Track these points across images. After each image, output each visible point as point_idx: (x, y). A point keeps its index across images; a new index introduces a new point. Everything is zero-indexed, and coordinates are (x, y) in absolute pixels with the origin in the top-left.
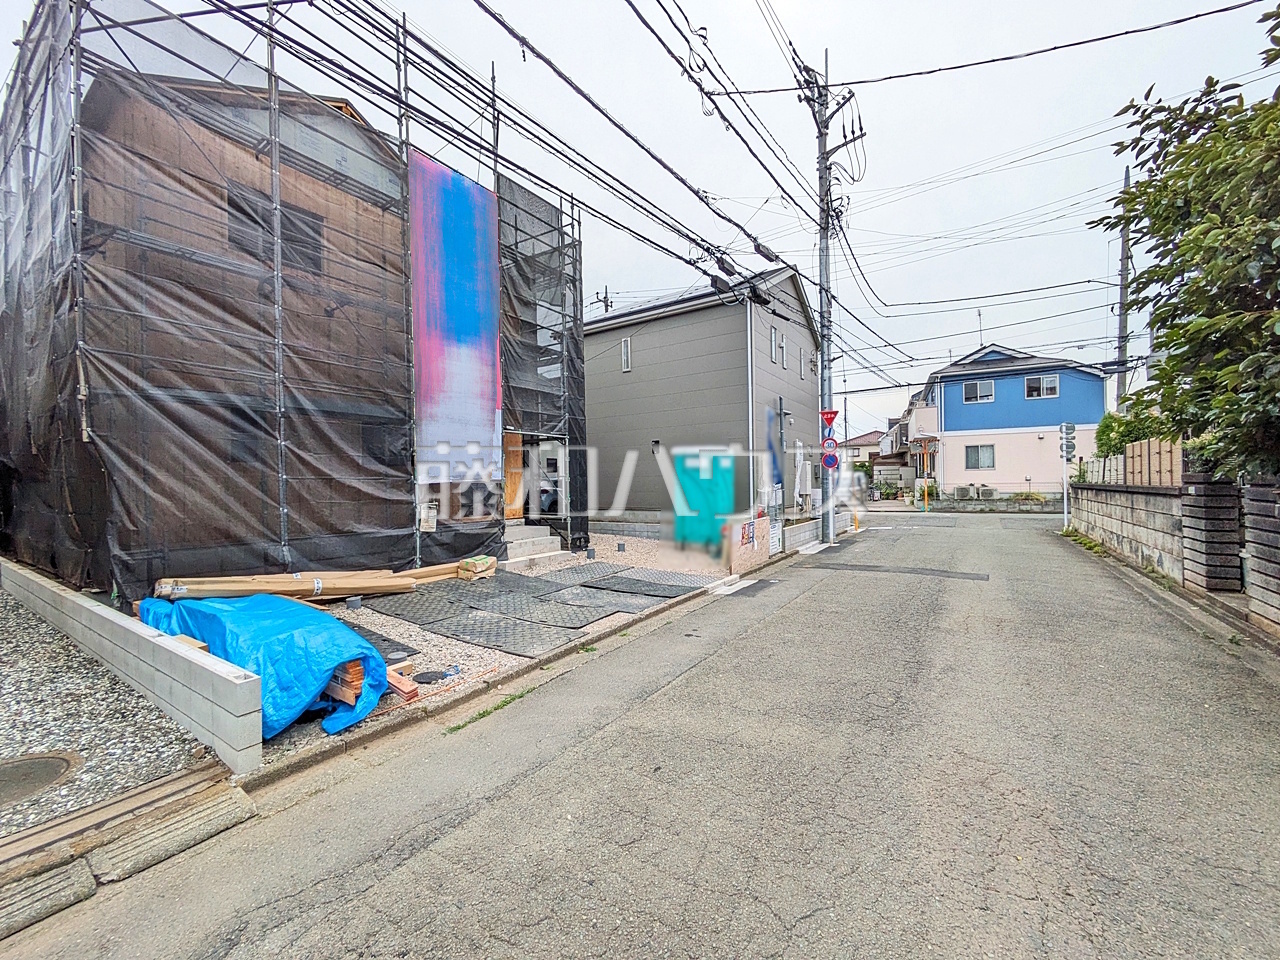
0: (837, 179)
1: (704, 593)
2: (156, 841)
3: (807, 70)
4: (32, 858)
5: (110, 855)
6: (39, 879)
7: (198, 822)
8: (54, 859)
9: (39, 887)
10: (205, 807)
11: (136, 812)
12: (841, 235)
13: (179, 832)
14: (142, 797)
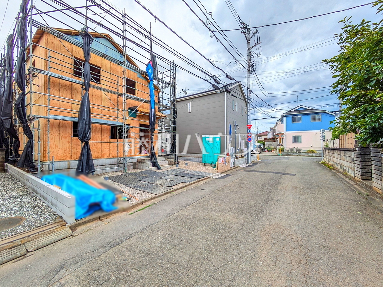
0: (253, 56)
1: (209, 178)
2: (44, 241)
3: (244, 24)
4: (10, 244)
5: (31, 244)
6: (11, 250)
7: (56, 236)
8: (15, 245)
9: (11, 252)
10: (58, 232)
11: (39, 233)
12: (254, 72)
13: (50, 239)
14: (41, 229)
